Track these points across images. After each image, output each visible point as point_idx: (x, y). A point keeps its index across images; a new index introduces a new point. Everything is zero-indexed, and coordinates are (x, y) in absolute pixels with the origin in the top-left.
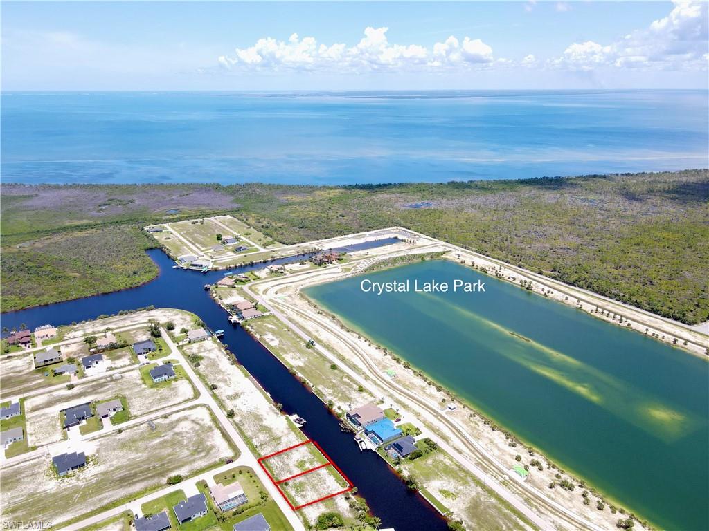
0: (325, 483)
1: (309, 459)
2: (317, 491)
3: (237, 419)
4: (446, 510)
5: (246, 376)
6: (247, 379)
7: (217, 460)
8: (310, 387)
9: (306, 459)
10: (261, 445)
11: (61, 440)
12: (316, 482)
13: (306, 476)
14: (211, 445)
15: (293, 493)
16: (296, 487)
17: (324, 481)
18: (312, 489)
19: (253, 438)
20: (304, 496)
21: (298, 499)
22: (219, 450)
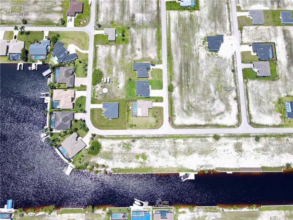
0: (121, 161)
1: (146, 163)
2: (119, 154)
3: (211, 140)
4: (61, 213)
5: (263, 168)
6: (260, 166)
7: (176, 114)
8: (225, 208)
9: (147, 161)
10: (175, 143)
11: (242, 42)
12: (125, 157)
13: (133, 154)
14: (191, 115)
15: (125, 141)
16: (128, 144)
17: (123, 162)
18: (122, 152)
19: (184, 141)
20: (119, 145)
21: (119, 142)
22: (184, 117)
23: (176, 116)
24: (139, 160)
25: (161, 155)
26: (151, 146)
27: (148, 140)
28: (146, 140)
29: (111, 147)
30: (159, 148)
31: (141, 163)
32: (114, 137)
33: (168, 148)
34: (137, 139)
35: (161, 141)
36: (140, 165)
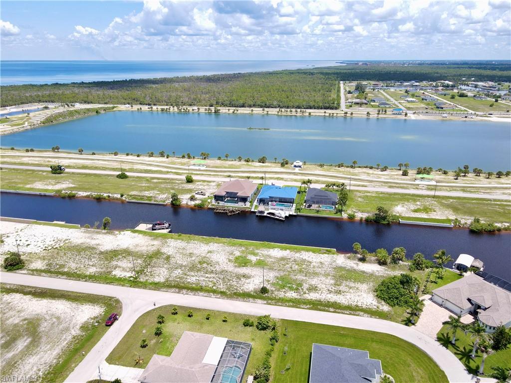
0: (309, 262)
1: (243, 252)
2: (316, 274)
3: (36, 265)
4: (448, 220)
7: (75, 332)
9: (237, 254)
10: (139, 273)
12: (296, 267)
13: (271, 269)
14: (25, 320)
15: (292, 295)
16: (283, 287)
17: (304, 261)
18: (306, 276)
19: (110, 272)
20: (313, 289)
21: (313, 296)
22: (58, 318)
23: (78, 327)
24: (258, 258)
25: (193, 258)
26: (212, 275)
27: (214, 288)
28: (222, 287)
29: (342, 288)
30: (193, 268)
31: (255, 254)
32: (331, 310)
33: (165, 266)
34: (252, 293)
35: (178, 280)
36: (257, 251)
